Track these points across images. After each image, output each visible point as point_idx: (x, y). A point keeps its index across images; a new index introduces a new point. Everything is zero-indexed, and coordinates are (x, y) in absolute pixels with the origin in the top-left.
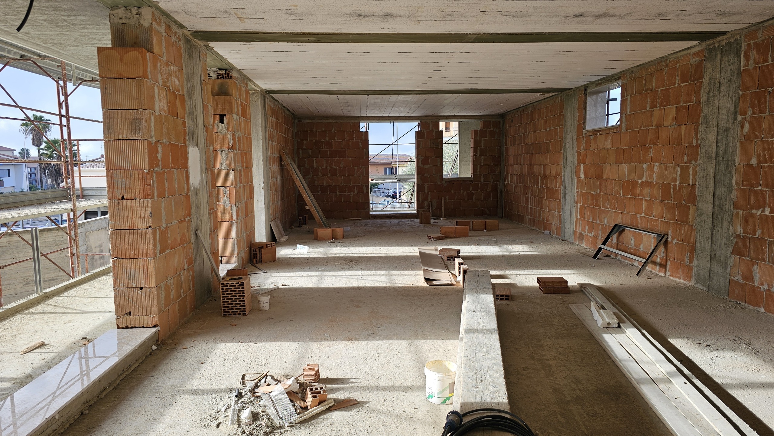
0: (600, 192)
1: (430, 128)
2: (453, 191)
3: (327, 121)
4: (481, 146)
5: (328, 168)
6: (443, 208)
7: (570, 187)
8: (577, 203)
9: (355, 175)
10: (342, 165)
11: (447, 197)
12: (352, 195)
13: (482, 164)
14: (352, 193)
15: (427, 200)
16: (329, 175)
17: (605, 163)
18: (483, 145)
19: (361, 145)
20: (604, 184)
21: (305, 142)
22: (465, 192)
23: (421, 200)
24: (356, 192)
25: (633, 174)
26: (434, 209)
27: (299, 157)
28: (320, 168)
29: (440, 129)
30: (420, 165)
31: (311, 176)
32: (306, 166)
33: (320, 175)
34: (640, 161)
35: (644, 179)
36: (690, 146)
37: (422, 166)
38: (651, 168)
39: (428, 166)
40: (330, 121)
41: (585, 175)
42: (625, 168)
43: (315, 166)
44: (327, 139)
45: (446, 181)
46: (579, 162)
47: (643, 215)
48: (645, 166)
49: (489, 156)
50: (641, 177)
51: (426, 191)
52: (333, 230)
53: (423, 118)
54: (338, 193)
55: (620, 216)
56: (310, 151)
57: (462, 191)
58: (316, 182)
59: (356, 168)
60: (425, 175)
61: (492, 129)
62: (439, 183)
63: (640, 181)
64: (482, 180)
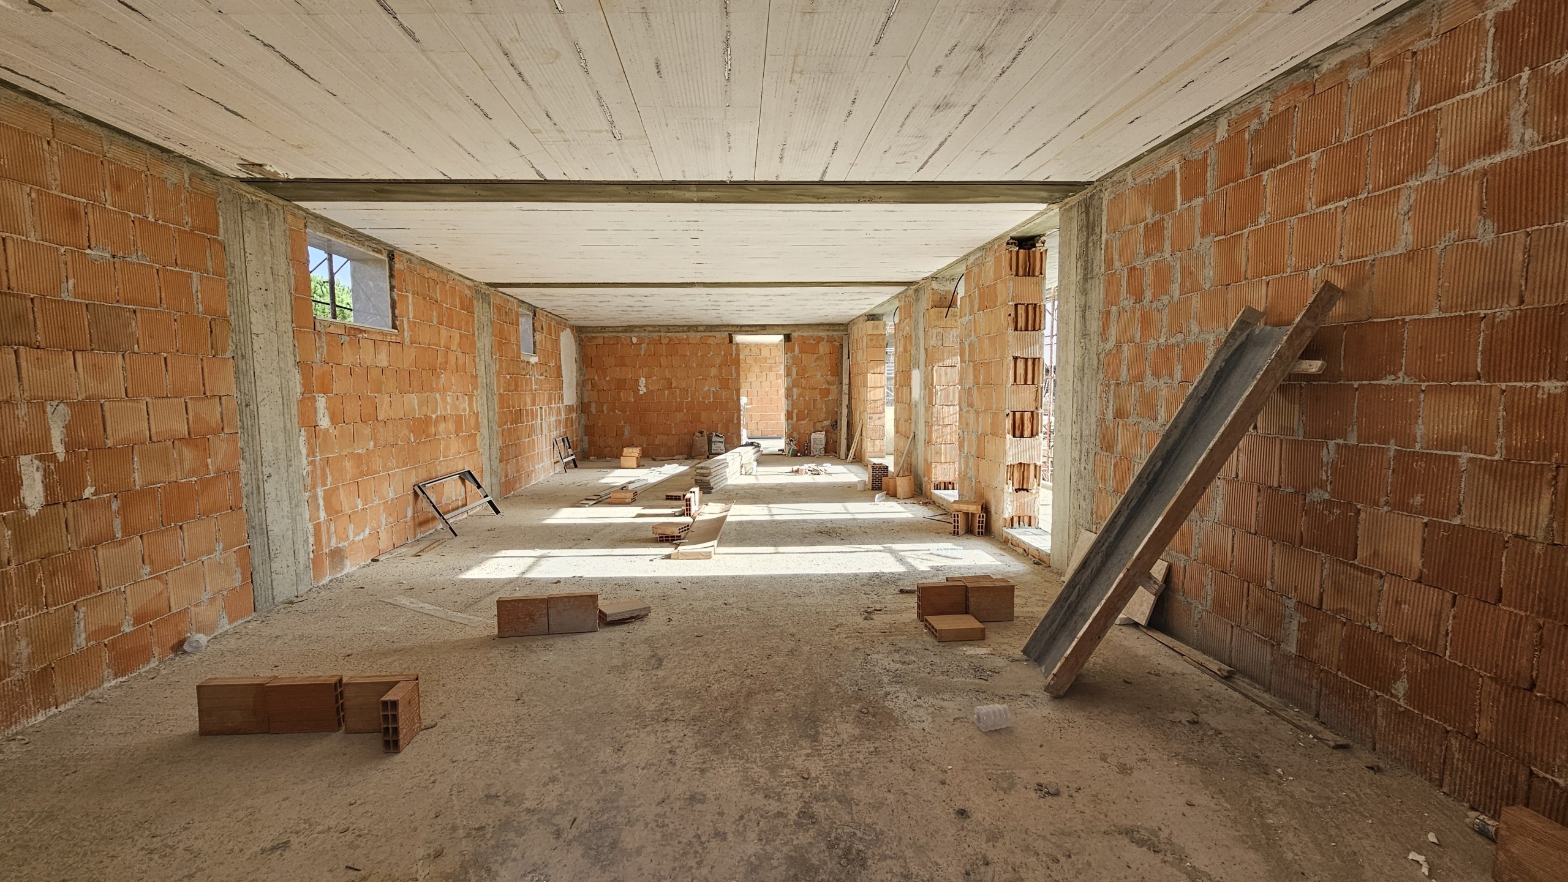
0: (375, 446)
7: (283, 456)
8: (314, 487)
17: (379, 391)
20: (381, 430)
25: (425, 408)
34: (432, 390)
35: (439, 413)
36: (472, 376)
38: (444, 400)
41: (334, 420)
42: (413, 399)
46: (307, 388)
47: (441, 459)
48: (438, 395)
50: (435, 412)
55: (414, 472)
63: (434, 416)
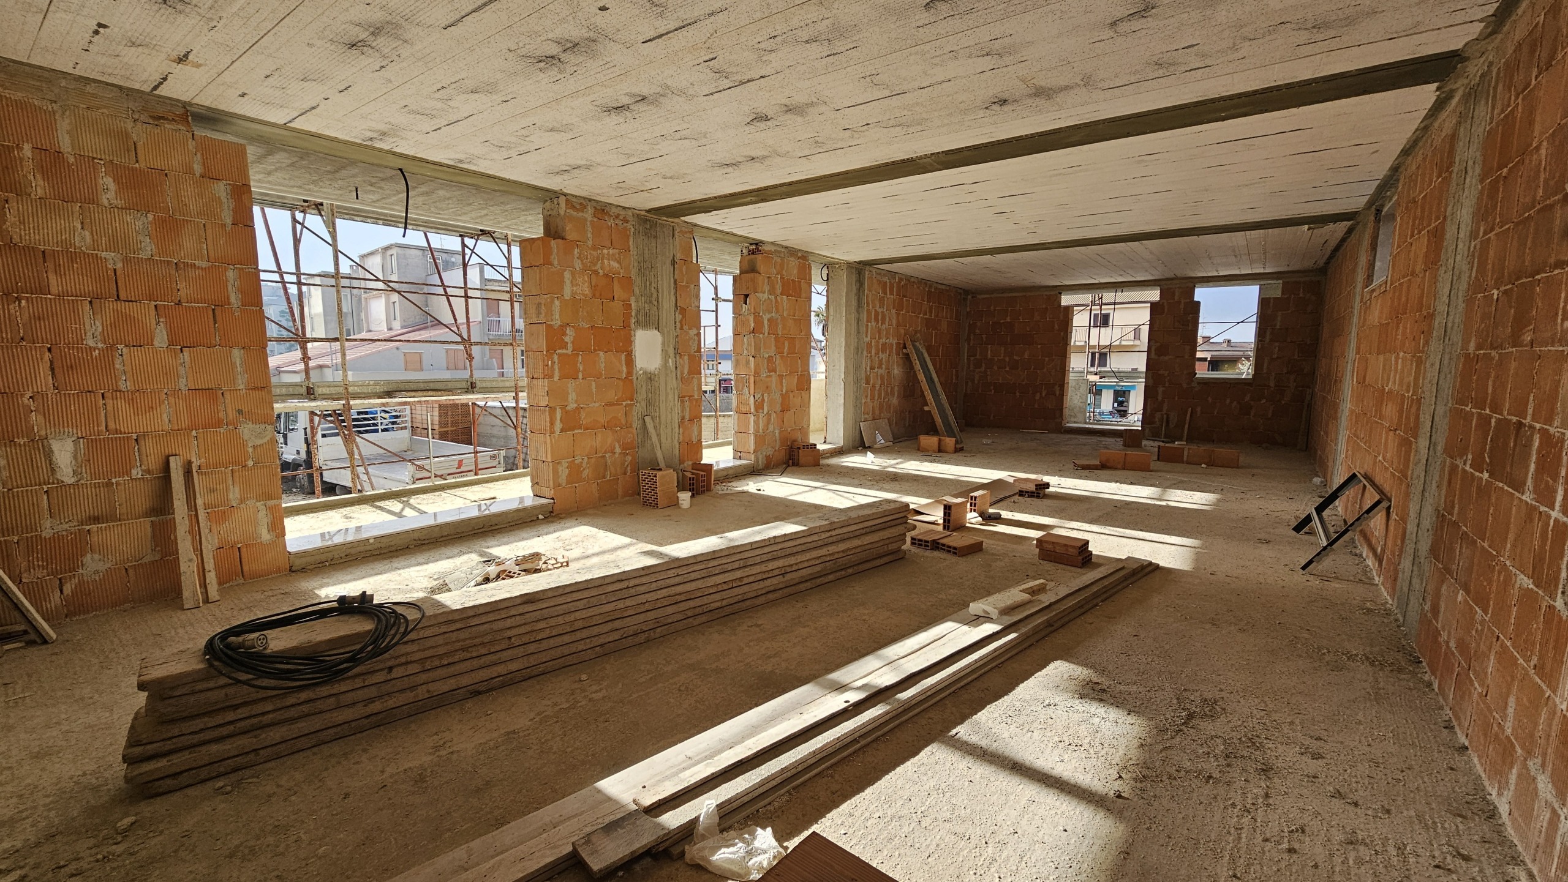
1: (1176, 298)
2: (1210, 399)
3: (1010, 295)
4: (1275, 326)
5: (1007, 359)
6: (1187, 426)
9: (1045, 370)
10: (1026, 356)
11: (1199, 409)
12: (1037, 397)
13: (1275, 356)
14: (1038, 394)
15: (1161, 411)
16: (1007, 369)
17: (1370, 352)
18: (1279, 324)
19: (1056, 327)
21: (979, 324)
22: (1235, 403)
23: (1149, 410)
24: (1044, 395)
26: (1172, 426)
27: (969, 344)
28: (996, 359)
29: (1196, 299)
30: (1153, 356)
31: (983, 369)
32: (978, 357)
33: (996, 368)
34: (1391, 349)
36: (1428, 315)
37: (1156, 357)
38: (1396, 363)
39: (1166, 358)
40: (1014, 294)
42: (1381, 362)
43: (989, 357)
44: (1008, 319)
45: (1199, 383)
48: (1393, 359)
49: (1292, 342)
51: (1160, 398)
52: (940, 440)
53: (1164, 282)
54: (1018, 394)
56: (984, 336)
57: (1228, 401)
58: (989, 377)
59: (1047, 359)
60: (1161, 372)
61: (1301, 295)
62: (1185, 386)
63: (1387, 389)
64: (1272, 384)
